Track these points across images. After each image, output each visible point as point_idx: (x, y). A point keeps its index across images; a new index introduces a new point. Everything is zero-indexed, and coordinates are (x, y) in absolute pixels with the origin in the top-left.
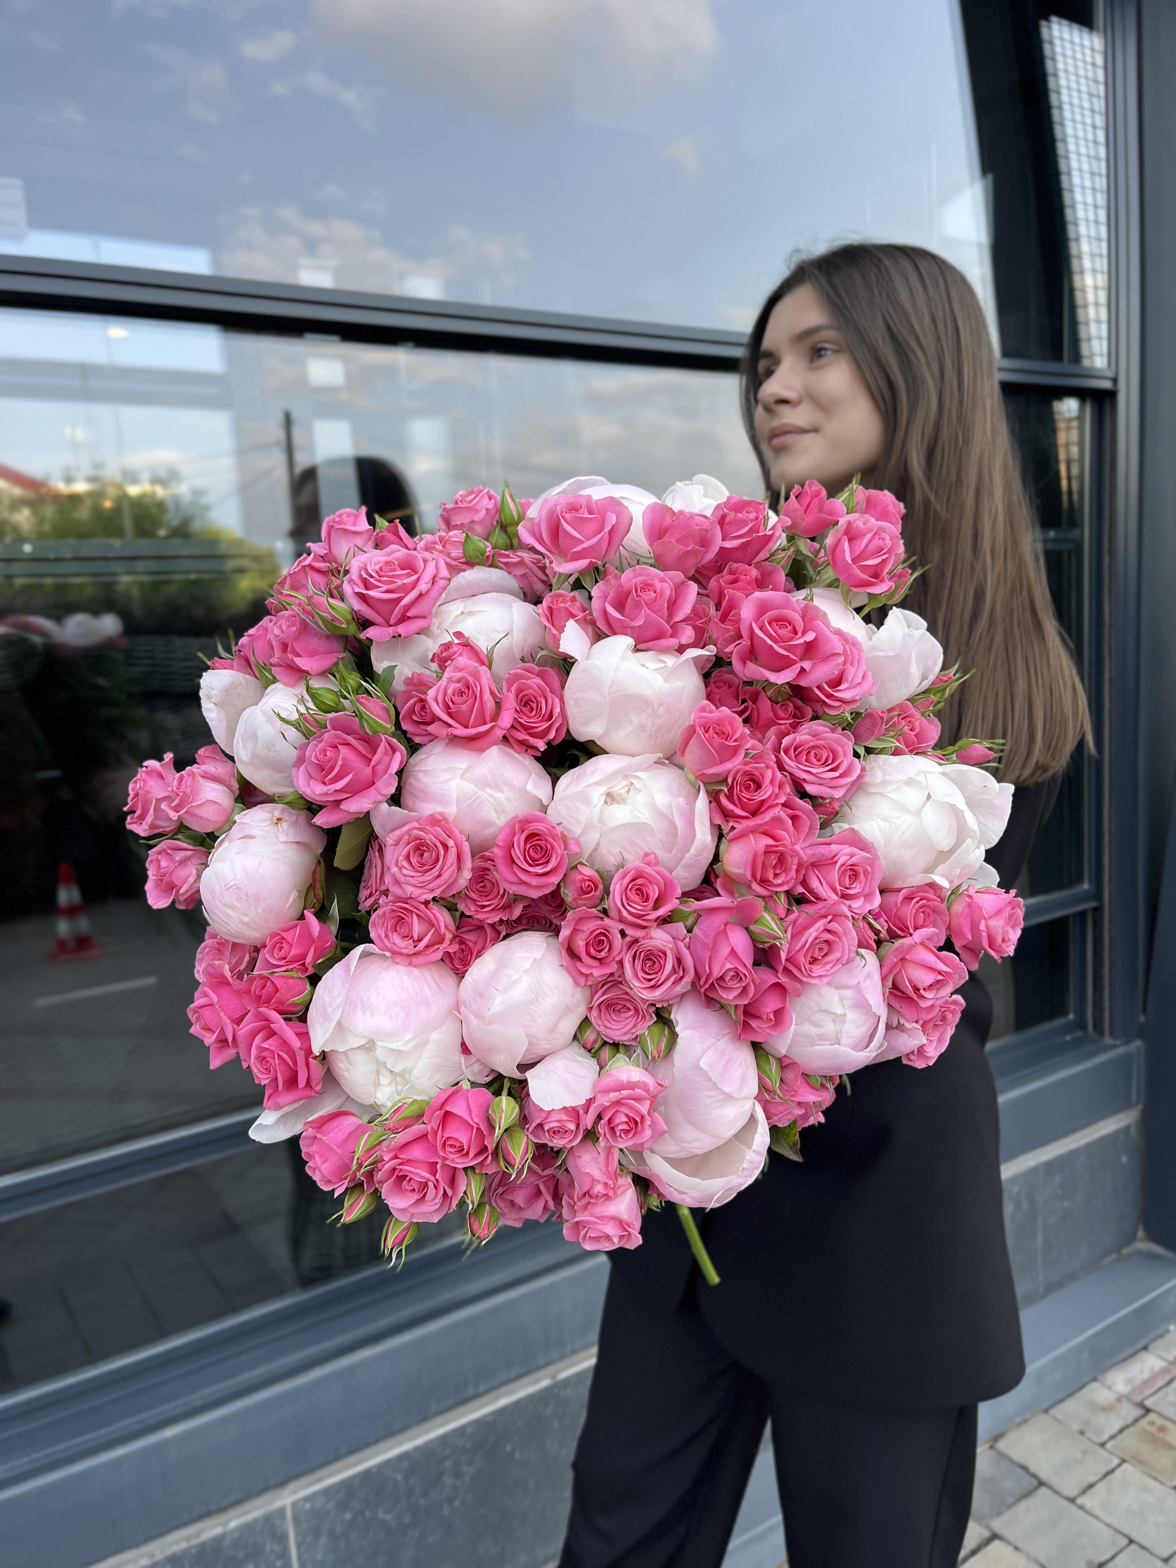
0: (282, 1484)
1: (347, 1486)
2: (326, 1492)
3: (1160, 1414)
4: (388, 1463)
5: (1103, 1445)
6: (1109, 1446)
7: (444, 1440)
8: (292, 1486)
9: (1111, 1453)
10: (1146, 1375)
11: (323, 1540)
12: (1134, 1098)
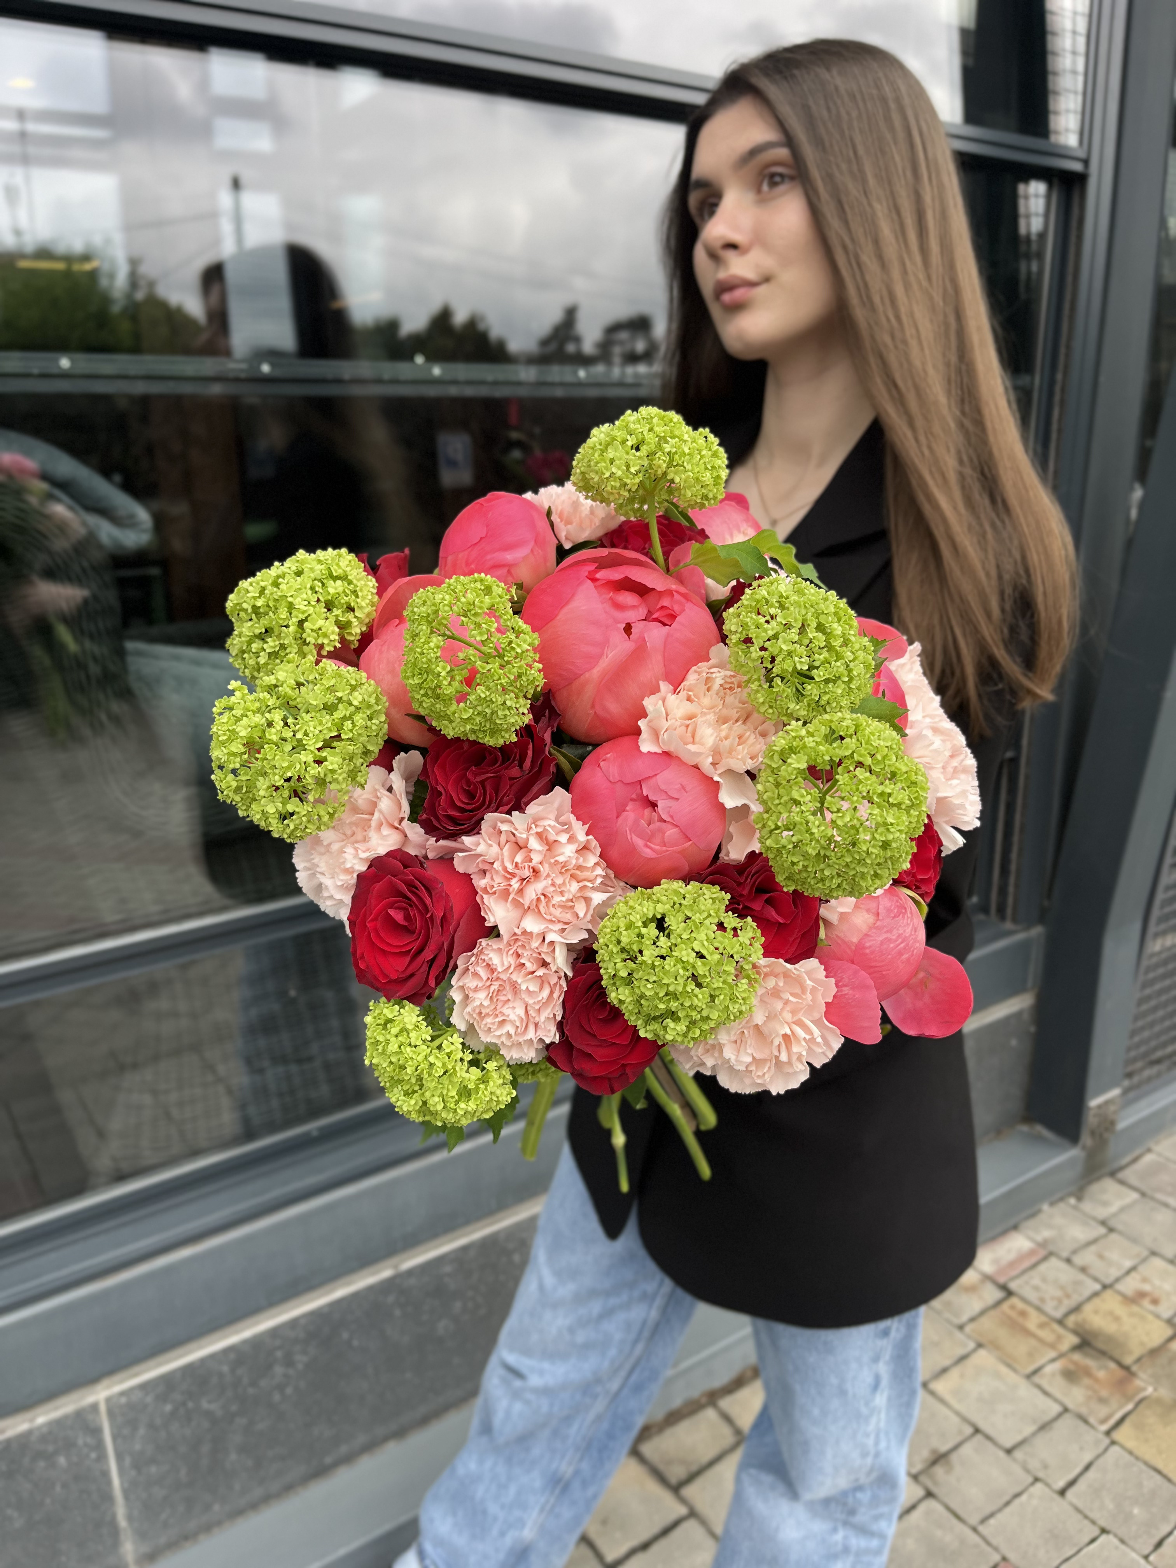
0: (93, 1380)
1: (167, 1380)
2: (143, 1386)
3: (1024, 1300)
4: (213, 1356)
5: (961, 1327)
6: (968, 1329)
7: (274, 1332)
8: (105, 1382)
9: (969, 1337)
10: (1012, 1256)
11: (142, 1431)
12: (1030, 983)
